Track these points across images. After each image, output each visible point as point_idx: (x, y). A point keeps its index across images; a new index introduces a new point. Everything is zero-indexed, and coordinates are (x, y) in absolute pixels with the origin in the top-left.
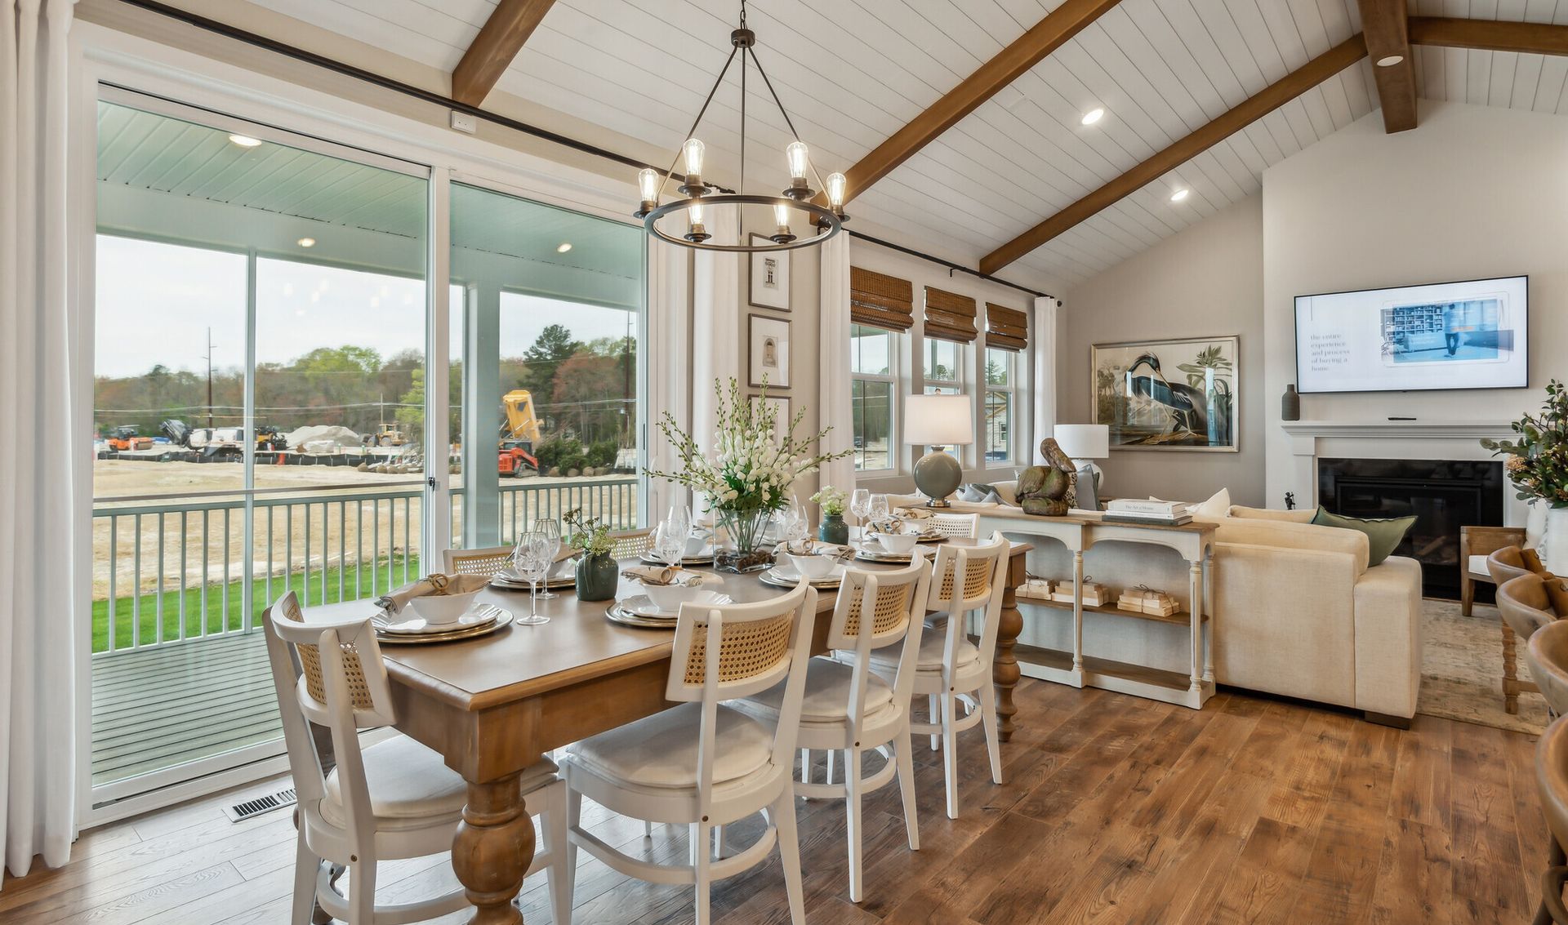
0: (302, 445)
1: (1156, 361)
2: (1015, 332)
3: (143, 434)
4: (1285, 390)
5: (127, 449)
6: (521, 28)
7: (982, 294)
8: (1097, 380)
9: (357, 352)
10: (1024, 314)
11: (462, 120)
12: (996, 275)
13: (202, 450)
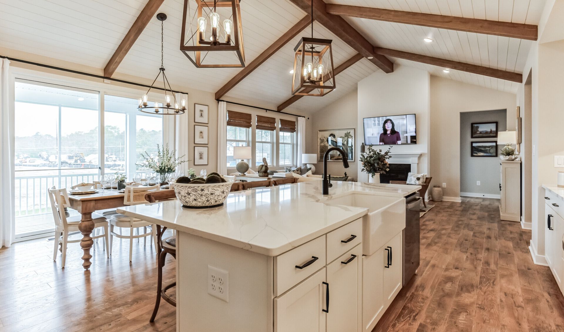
0: (91, 161)
1: (334, 135)
2: (292, 127)
3: (32, 157)
4: (361, 144)
5: (26, 162)
6: (118, 61)
7: (278, 117)
8: (320, 141)
9: (111, 127)
10: (295, 122)
11: (106, 81)
12: (282, 111)
13: (54, 163)
